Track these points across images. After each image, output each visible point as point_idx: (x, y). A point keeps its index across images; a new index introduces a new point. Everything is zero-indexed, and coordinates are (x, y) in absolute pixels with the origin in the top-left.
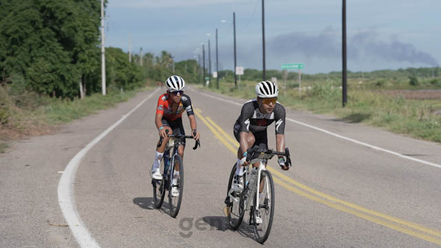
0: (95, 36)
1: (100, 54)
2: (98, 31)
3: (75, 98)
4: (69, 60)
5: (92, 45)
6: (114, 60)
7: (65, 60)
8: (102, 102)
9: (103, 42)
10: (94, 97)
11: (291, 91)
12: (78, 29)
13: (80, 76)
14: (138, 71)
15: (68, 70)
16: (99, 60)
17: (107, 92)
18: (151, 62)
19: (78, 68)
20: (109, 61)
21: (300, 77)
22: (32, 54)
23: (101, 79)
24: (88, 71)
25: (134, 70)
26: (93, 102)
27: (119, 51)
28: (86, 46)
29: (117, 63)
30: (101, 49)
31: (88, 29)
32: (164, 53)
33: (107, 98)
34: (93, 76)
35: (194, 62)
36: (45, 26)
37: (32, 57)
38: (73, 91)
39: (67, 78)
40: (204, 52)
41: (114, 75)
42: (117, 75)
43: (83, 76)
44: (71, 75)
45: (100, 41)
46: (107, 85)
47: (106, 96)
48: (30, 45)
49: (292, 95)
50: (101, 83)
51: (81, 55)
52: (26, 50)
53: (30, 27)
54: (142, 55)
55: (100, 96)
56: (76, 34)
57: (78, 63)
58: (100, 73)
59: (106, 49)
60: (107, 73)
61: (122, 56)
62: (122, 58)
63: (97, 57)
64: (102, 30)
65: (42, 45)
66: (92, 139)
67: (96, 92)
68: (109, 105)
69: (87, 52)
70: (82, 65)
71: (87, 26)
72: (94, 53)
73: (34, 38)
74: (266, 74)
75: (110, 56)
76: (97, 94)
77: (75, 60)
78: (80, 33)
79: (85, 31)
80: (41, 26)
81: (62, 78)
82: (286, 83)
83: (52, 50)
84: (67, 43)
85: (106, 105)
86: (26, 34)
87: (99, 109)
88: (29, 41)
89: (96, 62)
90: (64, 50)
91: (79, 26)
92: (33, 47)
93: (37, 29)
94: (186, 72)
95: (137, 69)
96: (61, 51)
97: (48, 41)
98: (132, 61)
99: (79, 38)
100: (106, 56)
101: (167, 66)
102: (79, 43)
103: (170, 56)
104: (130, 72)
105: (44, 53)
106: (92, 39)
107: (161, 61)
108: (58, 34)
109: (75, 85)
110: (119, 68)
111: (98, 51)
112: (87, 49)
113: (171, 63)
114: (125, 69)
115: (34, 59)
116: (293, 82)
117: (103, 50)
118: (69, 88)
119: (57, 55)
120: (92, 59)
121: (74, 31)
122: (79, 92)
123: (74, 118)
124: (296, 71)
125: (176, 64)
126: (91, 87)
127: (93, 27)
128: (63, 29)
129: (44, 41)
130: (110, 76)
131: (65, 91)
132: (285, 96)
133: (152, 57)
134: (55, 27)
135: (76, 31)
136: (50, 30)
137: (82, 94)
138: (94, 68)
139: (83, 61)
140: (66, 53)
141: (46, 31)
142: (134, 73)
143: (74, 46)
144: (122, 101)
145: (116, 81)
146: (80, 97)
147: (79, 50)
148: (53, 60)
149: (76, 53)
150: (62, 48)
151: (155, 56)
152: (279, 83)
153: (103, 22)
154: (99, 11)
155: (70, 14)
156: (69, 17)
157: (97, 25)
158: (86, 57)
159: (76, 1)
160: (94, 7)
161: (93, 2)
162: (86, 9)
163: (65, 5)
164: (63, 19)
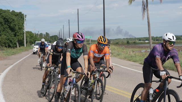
0: (22, 27)
1: (24, 33)
2: (23, 25)
3: (15, 48)
4: (13, 36)
5: (21, 30)
6: (29, 35)
7: (12, 36)
8: (24, 49)
9: (25, 29)
10: (22, 47)
11: (88, 45)
12: (16, 25)
13: (17, 40)
14: (37, 39)
15: (13, 39)
16: (24, 35)
17: (26, 46)
18: (42, 36)
19: (16, 38)
20: (27, 35)
21: (90, 41)
23: (24, 41)
24: (20, 39)
25: (36, 39)
26: (21, 49)
27: (31, 32)
29: (30, 36)
30: (24, 32)
31: (20, 25)
32: (47, 33)
33: (26, 48)
34: (22, 41)
35: (57, 36)
38: (15, 46)
39: (13, 42)
40: (59, 32)
41: (29, 40)
42: (30, 40)
43: (18, 41)
44: (14, 40)
46: (26, 43)
47: (26, 47)
50: (24, 43)
54: (39, 33)
55: (24, 47)
56: (16, 27)
57: (16, 36)
58: (24, 40)
59: (26, 31)
60: (26, 40)
61: (32, 34)
62: (32, 35)
63: (23, 34)
64: (25, 25)
65: (4, 31)
66: (16, 62)
67: (22, 46)
68: (26, 50)
69: (19, 33)
70: (18, 37)
71: (20, 24)
75: (27, 34)
76: (23, 47)
77: (15, 35)
78: (17, 26)
79: (19, 26)
80: (4, 24)
81: (11, 41)
82: (86, 43)
83: (7, 32)
84: (12, 29)
85: (25, 50)
87: (23, 51)
89: (23, 36)
90: (11, 32)
91: (17, 24)
94: (54, 39)
95: (37, 38)
96: (11, 33)
97: (6, 29)
98: (35, 35)
100: (26, 34)
101: (48, 37)
102: (17, 30)
103: (48, 34)
104: (35, 39)
105: (5, 33)
106: (21, 28)
107: (45, 36)
108: (10, 27)
109: (15, 44)
110: (31, 38)
111: (23, 32)
112: (20, 31)
113: (49, 36)
114: (33, 38)
115: (1, 35)
116: (89, 43)
117: (25, 32)
118: (13, 45)
120: (21, 35)
121: (15, 26)
122: (17, 46)
123: (13, 55)
124: (89, 39)
125: (50, 37)
126: (21, 44)
127: (21, 24)
128: (11, 25)
130: (27, 41)
131: (12, 46)
133: (42, 34)
134: (9, 24)
135: (16, 26)
136: (7, 25)
137: (18, 46)
138: (22, 38)
139: (18, 36)
140: (12, 33)
142: (36, 40)
143: (15, 31)
144: (31, 49)
145: (30, 42)
146: (17, 47)
148: (8, 35)
149: (16, 33)
150: (11, 31)
151: (43, 34)
153: (25, 23)
154: (24, 19)
155: (14, 20)
156: (13, 21)
157: (23, 24)
158: (19, 34)
159: (16, 15)
160: (22, 18)
161: (21, 16)
162: (19, 18)
163: (12, 17)
164: (11, 22)
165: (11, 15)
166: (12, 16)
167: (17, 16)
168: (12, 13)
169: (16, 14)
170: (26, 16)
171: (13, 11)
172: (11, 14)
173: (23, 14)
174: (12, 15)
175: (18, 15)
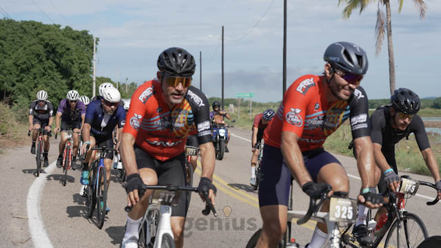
0: (88, 67)
1: (92, 82)
2: (91, 63)
4: (67, 87)
5: (86, 75)
7: (63, 87)
11: (244, 115)
12: (74, 61)
14: (124, 97)
16: (91, 87)
21: (251, 104)
22: (36, 82)
27: (108, 80)
28: (81, 75)
30: (92, 78)
31: (82, 62)
36: (48, 59)
37: (36, 84)
45: (93, 72)
48: (35, 74)
49: (244, 118)
51: (76, 83)
52: (31, 78)
53: (36, 59)
54: (128, 83)
56: (72, 67)
59: (97, 78)
63: (89, 84)
64: (94, 63)
65: (44, 75)
69: (81, 80)
71: (82, 59)
72: (87, 82)
73: (38, 68)
74: (225, 102)
77: (71, 86)
78: (76, 65)
79: (80, 64)
80: (44, 59)
82: (240, 109)
83: (53, 78)
84: (65, 73)
86: (32, 65)
88: (34, 70)
89: (89, 89)
90: (62, 79)
91: (75, 59)
92: (38, 76)
93: (41, 61)
96: (60, 79)
97: (50, 71)
99: (75, 69)
100: (96, 84)
102: (74, 74)
105: (46, 81)
106: (86, 70)
108: (58, 66)
111: (90, 80)
112: (82, 78)
115: (38, 85)
116: (248, 109)
117: (94, 79)
119: (57, 83)
120: (85, 86)
121: (71, 64)
124: (249, 99)
127: (87, 60)
128: (62, 61)
129: (46, 71)
132: (239, 118)
134: (57, 60)
135: (73, 64)
136: (52, 62)
138: (87, 93)
139: (78, 88)
140: (64, 81)
141: (49, 63)
143: (71, 76)
147: (74, 79)
148: (53, 86)
149: (73, 81)
150: (61, 76)
152: (236, 109)
153: (94, 56)
154: (93, 48)
155: (68, 49)
156: (67, 52)
157: (90, 59)
158: (80, 84)
159: (73, 39)
160: (87, 44)
161: (87, 40)
162: (82, 45)
163: (64, 42)
164: (63, 53)
165: (62, 37)
166: (65, 40)
167: (77, 40)
168: (65, 33)
169: (73, 35)
170: (98, 40)
171: (68, 29)
172: (63, 34)
173: (91, 36)
174: (66, 38)
175: (78, 37)
